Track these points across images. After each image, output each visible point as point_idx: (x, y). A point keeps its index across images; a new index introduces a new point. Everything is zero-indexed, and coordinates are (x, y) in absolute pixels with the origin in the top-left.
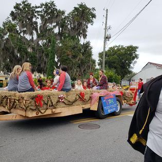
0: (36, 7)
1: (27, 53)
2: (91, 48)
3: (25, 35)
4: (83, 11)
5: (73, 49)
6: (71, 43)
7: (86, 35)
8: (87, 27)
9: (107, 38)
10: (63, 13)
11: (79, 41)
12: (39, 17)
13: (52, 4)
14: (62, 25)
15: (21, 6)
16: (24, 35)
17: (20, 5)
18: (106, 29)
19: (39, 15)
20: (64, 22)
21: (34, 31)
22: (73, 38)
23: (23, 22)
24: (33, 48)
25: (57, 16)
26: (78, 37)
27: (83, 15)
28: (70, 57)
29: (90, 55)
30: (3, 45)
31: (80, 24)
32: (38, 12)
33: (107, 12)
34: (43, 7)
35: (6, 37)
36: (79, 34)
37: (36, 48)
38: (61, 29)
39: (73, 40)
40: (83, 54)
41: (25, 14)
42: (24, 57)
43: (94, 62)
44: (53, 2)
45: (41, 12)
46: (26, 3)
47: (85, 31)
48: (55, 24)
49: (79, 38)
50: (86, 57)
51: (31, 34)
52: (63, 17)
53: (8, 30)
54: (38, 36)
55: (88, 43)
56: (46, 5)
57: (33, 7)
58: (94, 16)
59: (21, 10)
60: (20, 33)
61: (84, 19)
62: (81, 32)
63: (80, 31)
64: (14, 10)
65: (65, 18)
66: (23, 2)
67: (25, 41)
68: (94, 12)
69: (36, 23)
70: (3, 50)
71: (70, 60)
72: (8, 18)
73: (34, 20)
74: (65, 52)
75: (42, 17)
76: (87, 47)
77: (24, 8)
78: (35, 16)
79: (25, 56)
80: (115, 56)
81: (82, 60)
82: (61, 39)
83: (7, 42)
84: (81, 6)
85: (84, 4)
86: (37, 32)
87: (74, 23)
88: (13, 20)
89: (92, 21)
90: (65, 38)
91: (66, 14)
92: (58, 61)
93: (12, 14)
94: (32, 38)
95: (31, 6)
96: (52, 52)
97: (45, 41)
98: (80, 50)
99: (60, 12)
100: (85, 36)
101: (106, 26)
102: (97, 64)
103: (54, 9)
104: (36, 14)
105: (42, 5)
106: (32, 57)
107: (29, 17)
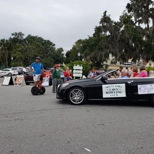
1: (141, 41)
3: (140, 24)
23: (138, 12)
24: (148, 37)
30: (119, 37)
35: (122, 29)
37: (151, 36)
41: (141, 3)
51: (147, 22)
53: (124, 22)
60: (135, 23)
64: (130, 2)
67: (139, 30)
70: (119, 41)
72: (125, 11)
73: (150, 6)
78: (152, 2)
79: (139, 45)
83: (122, 33)
88: (129, 11)
93: (128, 6)
94: (148, 26)
106: (146, 46)
107: (145, 5)
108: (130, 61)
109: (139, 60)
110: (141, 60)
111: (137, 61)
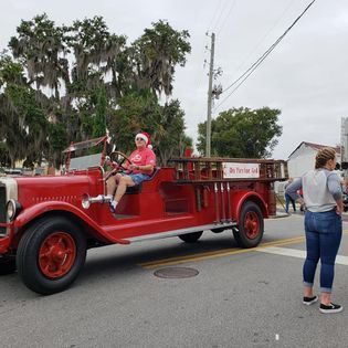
0: (65, 30)
1: (44, 125)
2: (182, 114)
3: (41, 87)
4: (164, 37)
5: (145, 115)
6: (140, 104)
7: (171, 88)
8: (173, 71)
9: (215, 93)
10: (122, 41)
11: (156, 99)
12: (71, 49)
13: (99, 22)
14: (121, 66)
15: (32, 28)
16: (38, 87)
17: (31, 24)
18: (211, 74)
19: (70, 45)
20: (125, 60)
21: (61, 80)
22: (144, 93)
23: (36, 60)
24: (58, 115)
25: (109, 48)
26: (154, 91)
27: (165, 45)
29: (180, 128)
31: (158, 65)
32: (69, 39)
33: (213, 40)
34: (80, 29)
35: (1, 91)
36: (156, 84)
37: (64, 115)
38: (117, 74)
39: (145, 96)
40: (165, 126)
41: (42, 44)
42: (38, 134)
43: (188, 142)
44: (100, 19)
45: (75, 39)
46: (43, 21)
47: (168, 78)
48: (106, 64)
49: (157, 92)
50: (172, 133)
51: (55, 85)
52: (122, 49)
53: (5, 77)
54: (70, 89)
55: (175, 104)
56: (86, 24)
57: (58, 29)
58: (186, 48)
59: (31, 34)
60: (30, 83)
61: (166, 55)
62: (161, 80)
63: (157, 80)
64: (17, 35)
65: (125, 52)
66: (38, 19)
67: (40, 100)
68: (187, 40)
69: (64, 62)
72: (5, 51)
73: (60, 55)
74: (126, 123)
75: (78, 49)
76: (174, 111)
77: (40, 32)
78: (63, 48)
79: (41, 132)
80: (233, 130)
81: (163, 139)
82: (118, 95)
83: (1, 101)
84: (160, 26)
85: (165, 23)
86: (67, 80)
87: (145, 61)
88: (16, 55)
89: (183, 59)
90: (126, 93)
91: (128, 44)
92: (113, 141)
93: (14, 43)
94: (57, 93)
95: (55, 27)
96: (98, 123)
97: (84, 100)
98: (160, 118)
99: (114, 38)
100: (169, 90)
101: (211, 69)
102: (195, 147)
103: (102, 32)
104: (64, 44)
105: (77, 24)
106: (55, 133)
107: (50, 50)
108: (19, 164)
109: (39, 164)
110: (43, 164)
111: (36, 165)
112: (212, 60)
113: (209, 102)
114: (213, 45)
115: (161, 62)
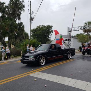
5: (11, 26)
9: (32, 19)
11: (15, 22)
22: (11, 20)
26: (15, 19)
28: (8, 31)
36: (15, 17)
38: (3, 14)
40: (18, 30)
49: (16, 20)
50: (20, 31)
55: (21, 23)
58: (24, 6)
61: (17, 7)
62: (17, 16)
65: (5, 7)
68: (24, 4)
71: (8, 34)
76: (21, 25)
98: (16, 27)
100: (19, 19)
101: (30, 12)
112: (30, 9)
113: (30, 22)
114: (31, 5)
115: (16, 10)
